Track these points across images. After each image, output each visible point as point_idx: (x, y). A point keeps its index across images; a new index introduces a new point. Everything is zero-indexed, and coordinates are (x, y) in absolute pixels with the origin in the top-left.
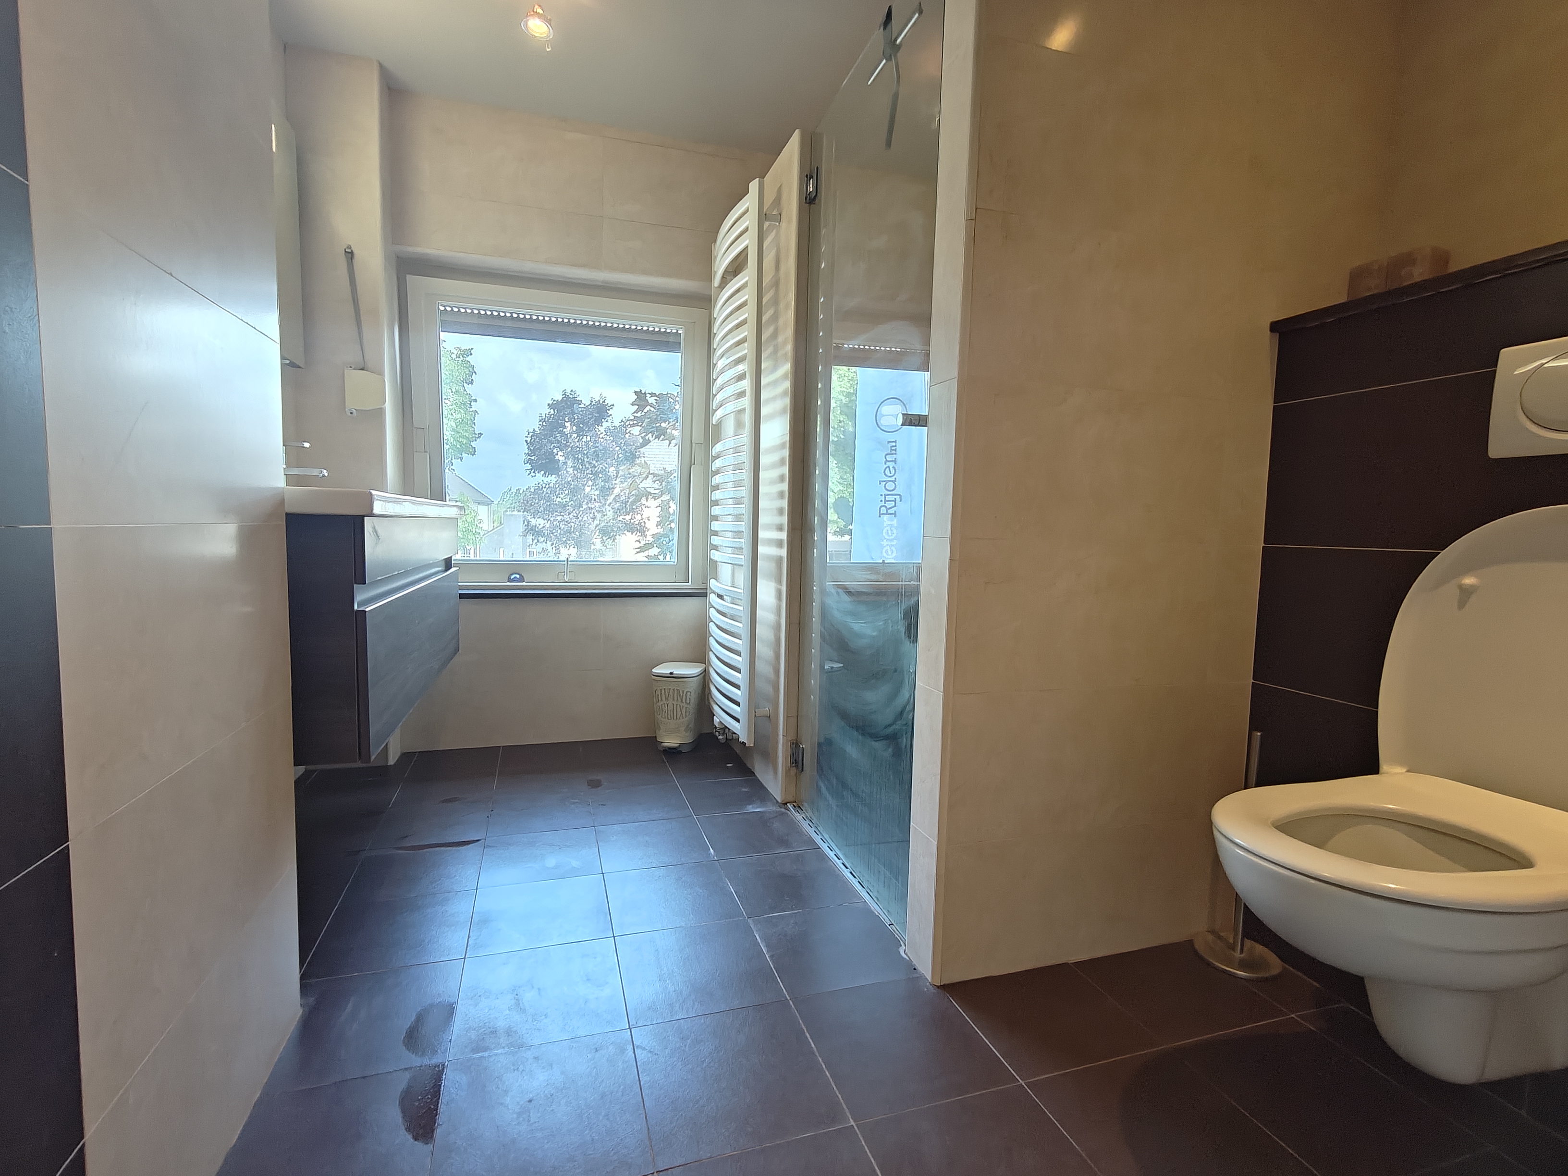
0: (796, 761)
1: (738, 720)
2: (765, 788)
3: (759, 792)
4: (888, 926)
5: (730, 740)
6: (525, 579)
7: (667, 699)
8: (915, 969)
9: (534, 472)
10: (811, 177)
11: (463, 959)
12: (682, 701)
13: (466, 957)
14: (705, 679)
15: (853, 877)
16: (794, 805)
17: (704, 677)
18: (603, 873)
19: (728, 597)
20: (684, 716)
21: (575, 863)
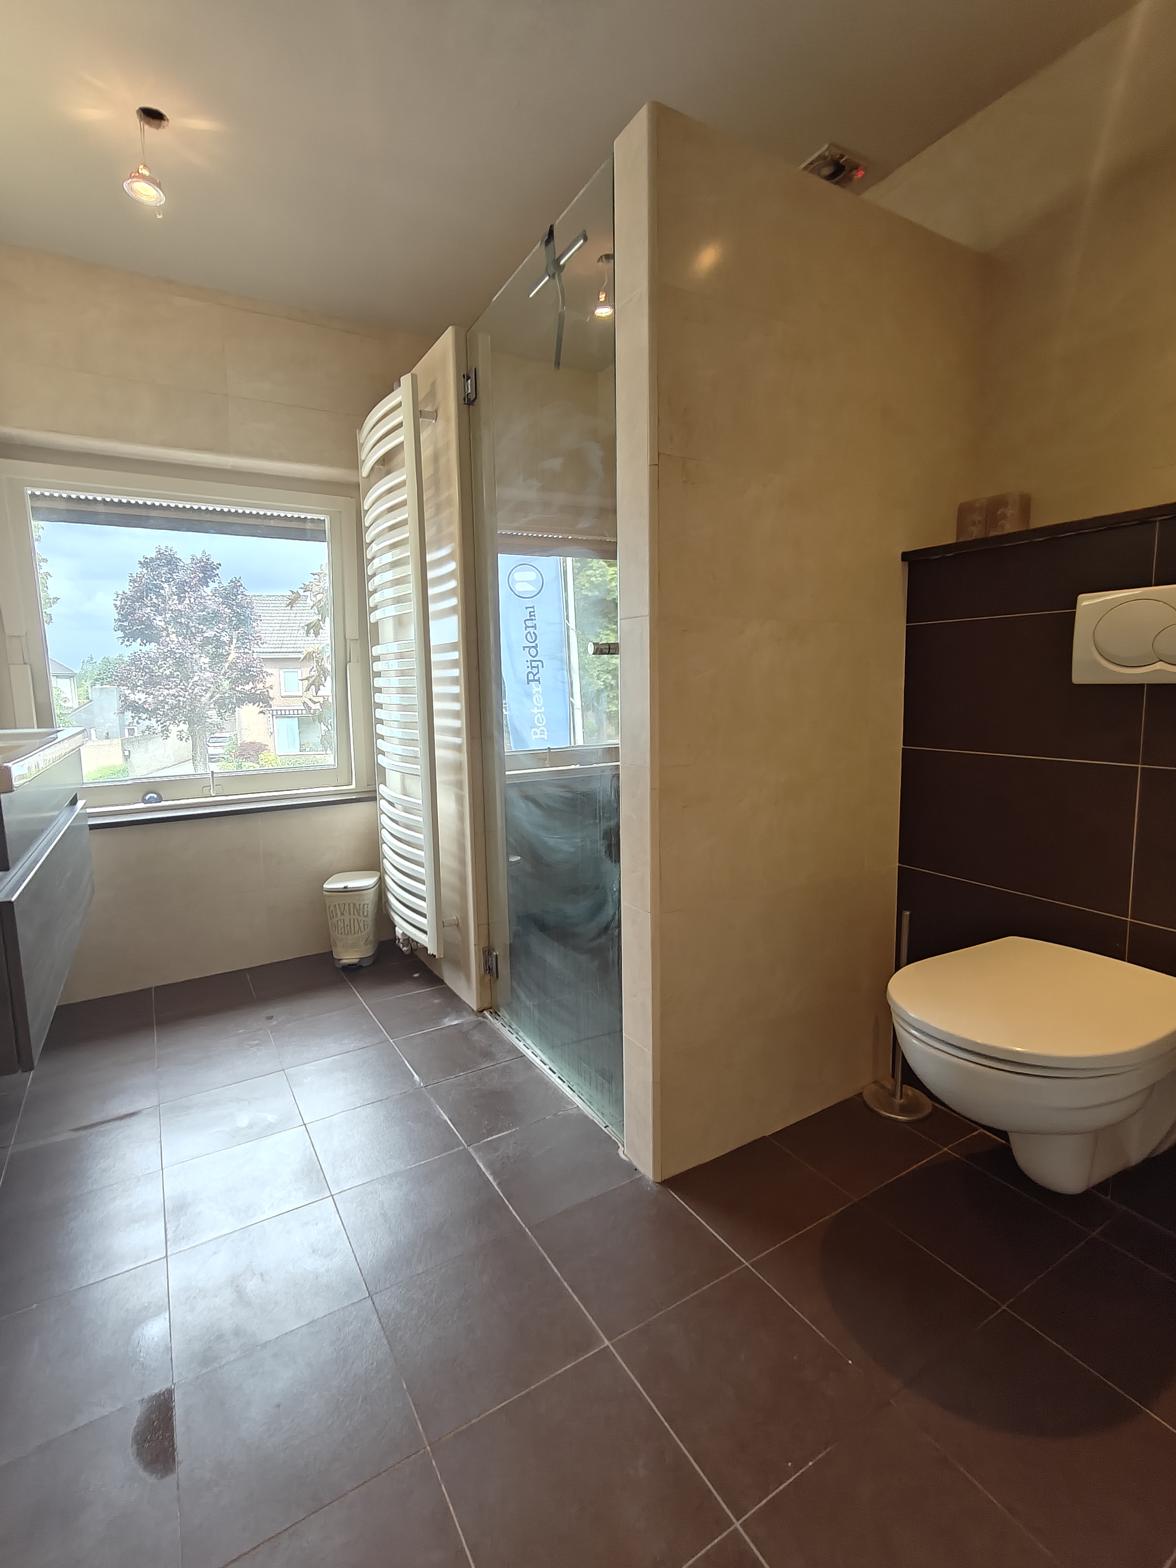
0: (490, 969)
1: (425, 932)
2: (457, 996)
3: (453, 1001)
4: (603, 1128)
5: (416, 950)
6: (163, 798)
7: (342, 914)
8: (636, 1169)
9: (128, 640)
10: (468, 378)
11: (165, 1259)
12: (359, 914)
13: (168, 1254)
14: (381, 889)
15: (562, 1082)
16: (490, 1012)
17: (380, 885)
18: (305, 1125)
19: (400, 806)
20: (363, 929)
21: (271, 1118)
